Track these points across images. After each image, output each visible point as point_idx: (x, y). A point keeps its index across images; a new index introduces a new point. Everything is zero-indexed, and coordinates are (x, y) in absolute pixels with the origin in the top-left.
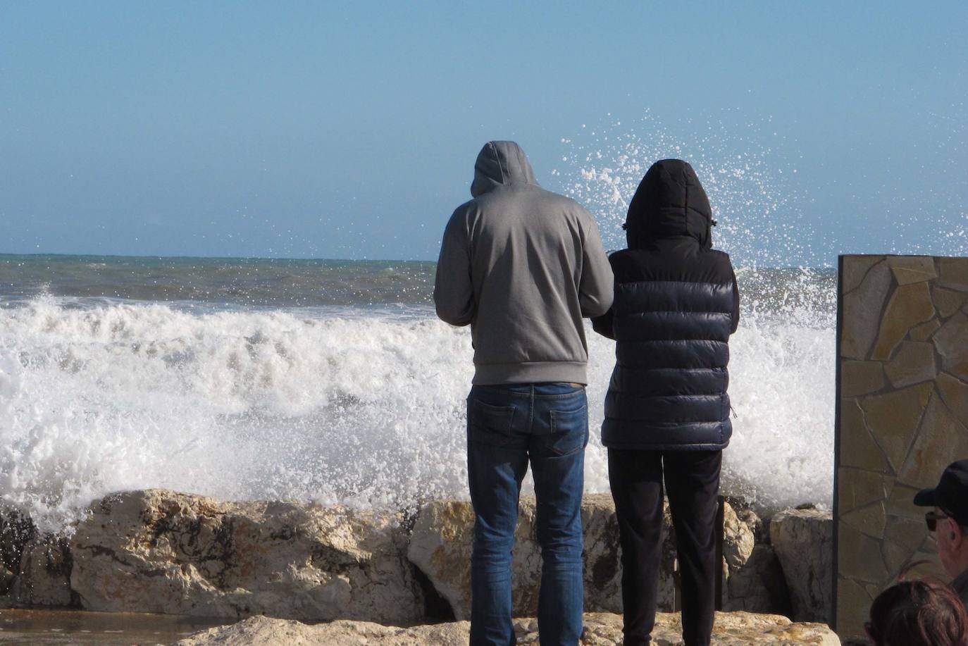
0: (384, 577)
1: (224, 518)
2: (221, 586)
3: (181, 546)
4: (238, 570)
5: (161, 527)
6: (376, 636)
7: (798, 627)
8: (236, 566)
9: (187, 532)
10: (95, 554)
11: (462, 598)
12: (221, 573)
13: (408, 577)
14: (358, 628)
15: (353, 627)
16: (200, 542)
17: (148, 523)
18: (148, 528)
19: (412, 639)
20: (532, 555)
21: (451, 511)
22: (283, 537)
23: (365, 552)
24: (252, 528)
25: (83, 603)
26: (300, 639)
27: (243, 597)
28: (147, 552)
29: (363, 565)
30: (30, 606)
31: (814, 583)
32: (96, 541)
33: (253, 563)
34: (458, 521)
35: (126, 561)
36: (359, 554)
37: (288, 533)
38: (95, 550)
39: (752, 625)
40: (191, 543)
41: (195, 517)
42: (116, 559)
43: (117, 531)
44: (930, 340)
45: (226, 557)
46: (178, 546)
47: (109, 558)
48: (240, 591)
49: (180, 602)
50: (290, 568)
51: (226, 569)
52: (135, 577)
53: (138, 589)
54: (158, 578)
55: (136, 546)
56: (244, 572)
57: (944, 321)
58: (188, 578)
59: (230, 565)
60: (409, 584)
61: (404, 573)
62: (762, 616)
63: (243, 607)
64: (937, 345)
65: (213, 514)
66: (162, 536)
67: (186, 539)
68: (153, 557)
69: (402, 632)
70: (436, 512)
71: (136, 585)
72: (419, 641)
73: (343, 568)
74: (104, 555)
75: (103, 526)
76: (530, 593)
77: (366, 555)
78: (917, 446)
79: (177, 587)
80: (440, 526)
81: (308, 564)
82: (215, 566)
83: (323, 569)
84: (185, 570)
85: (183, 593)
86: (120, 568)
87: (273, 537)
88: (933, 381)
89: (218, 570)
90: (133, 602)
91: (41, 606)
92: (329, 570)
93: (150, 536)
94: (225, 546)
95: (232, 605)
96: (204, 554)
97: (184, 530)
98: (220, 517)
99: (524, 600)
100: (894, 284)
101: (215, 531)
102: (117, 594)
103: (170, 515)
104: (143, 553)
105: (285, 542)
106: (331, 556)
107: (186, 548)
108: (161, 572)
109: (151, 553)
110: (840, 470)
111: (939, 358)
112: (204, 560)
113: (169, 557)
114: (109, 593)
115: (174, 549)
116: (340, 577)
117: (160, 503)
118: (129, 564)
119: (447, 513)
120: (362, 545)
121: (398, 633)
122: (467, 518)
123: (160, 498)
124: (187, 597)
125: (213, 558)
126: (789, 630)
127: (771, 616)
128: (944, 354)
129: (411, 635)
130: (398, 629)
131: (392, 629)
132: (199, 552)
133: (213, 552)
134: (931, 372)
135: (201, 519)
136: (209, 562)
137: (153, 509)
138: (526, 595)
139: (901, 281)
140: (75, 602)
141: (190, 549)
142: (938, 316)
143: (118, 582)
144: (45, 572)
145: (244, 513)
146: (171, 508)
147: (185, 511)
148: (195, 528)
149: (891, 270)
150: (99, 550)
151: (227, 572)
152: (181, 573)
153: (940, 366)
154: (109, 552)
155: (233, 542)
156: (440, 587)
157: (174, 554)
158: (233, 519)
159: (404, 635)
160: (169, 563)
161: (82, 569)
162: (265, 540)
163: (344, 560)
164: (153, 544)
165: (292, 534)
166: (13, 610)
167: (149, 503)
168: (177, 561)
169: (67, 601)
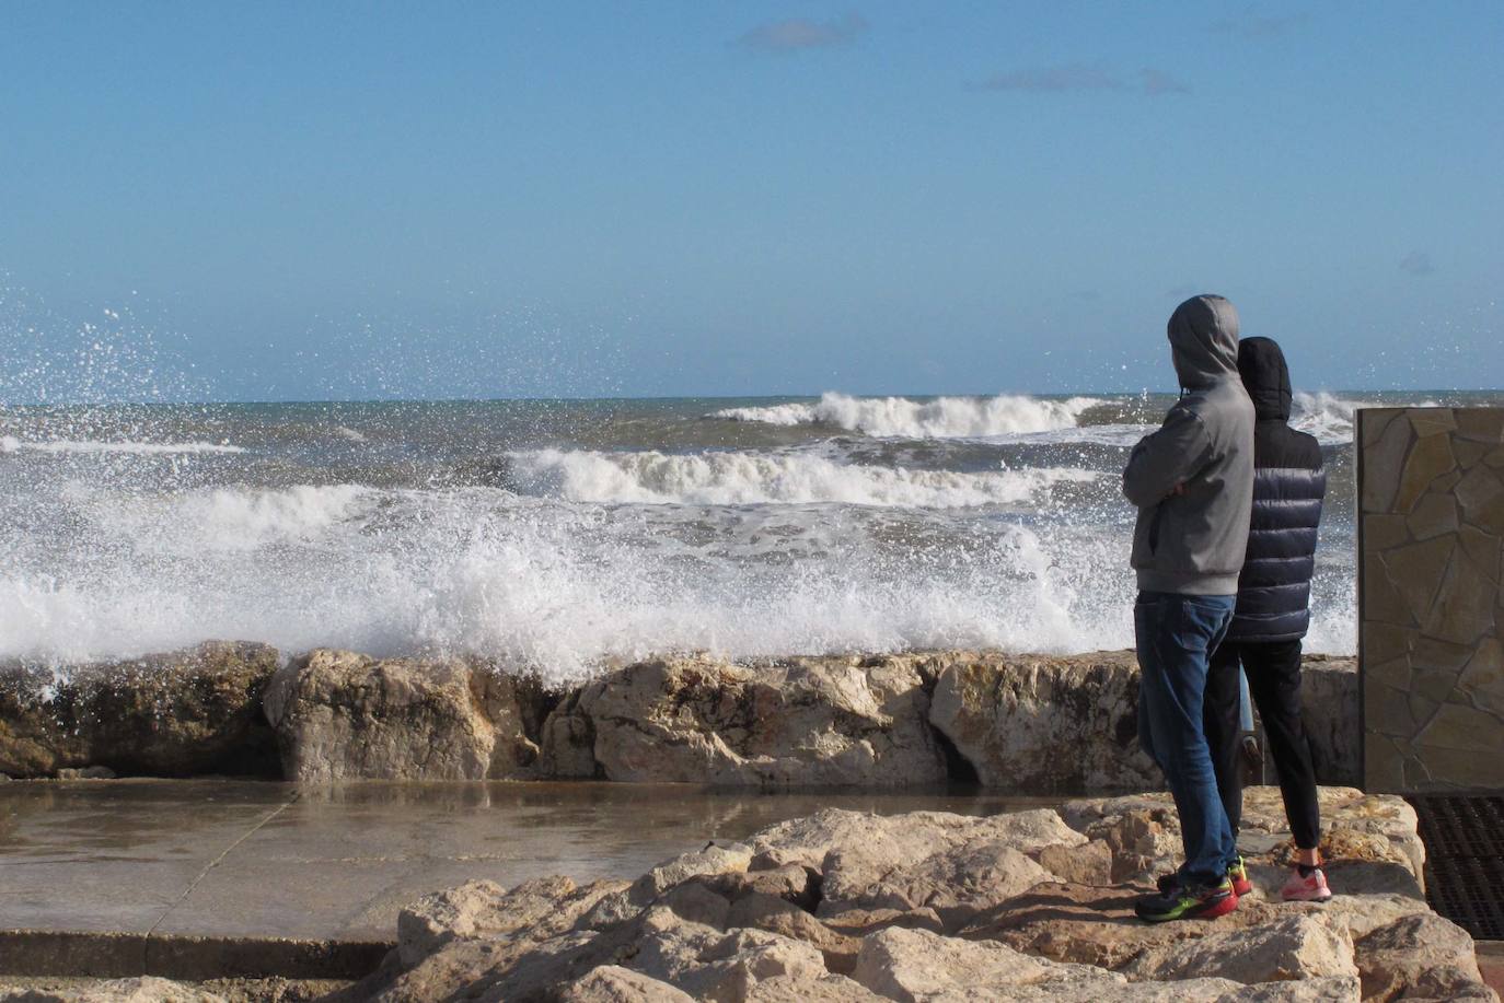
0: (906, 741)
1: (746, 687)
2: (744, 754)
3: (704, 715)
4: (760, 738)
5: (683, 697)
6: (954, 827)
7: (1373, 801)
8: (758, 733)
9: (710, 701)
10: (618, 725)
11: (985, 760)
12: (745, 741)
13: (930, 740)
14: (936, 819)
15: (931, 819)
16: (722, 710)
17: (670, 693)
18: (671, 698)
19: (992, 830)
20: (1054, 715)
21: (972, 672)
22: (805, 703)
23: (887, 717)
24: (773, 695)
25: (607, 772)
26: (880, 834)
27: (766, 765)
28: (670, 721)
29: (885, 729)
30: (554, 777)
31: (1337, 737)
32: (619, 712)
33: (776, 731)
34: (979, 684)
35: (649, 731)
36: (881, 719)
37: (810, 700)
38: (618, 721)
39: (1326, 800)
40: (713, 712)
41: (717, 685)
42: (639, 729)
43: (640, 702)
44: (1451, 492)
45: (748, 725)
46: (700, 715)
47: (632, 728)
48: (763, 759)
49: (704, 770)
50: (813, 735)
51: (749, 737)
52: (659, 747)
53: (663, 759)
54: (681, 747)
55: (659, 716)
56: (767, 739)
57: (1464, 472)
58: (711, 747)
59: (753, 733)
60: (931, 747)
61: (926, 736)
62: (1334, 790)
63: (767, 775)
64: (1459, 497)
65: (734, 682)
66: (684, 706)
67: (708, 708)
68: (676, 727)
69: (981, 822)
70: (956, 673)
71: (660, 754)
72: (999, 831)
73: (865, 733)
74: (627, 726)
75: (626, 697)
76: (1053, 753)
77: (889, 719)
78: (1441, 599)
79: (700, 755)
80: (961, 689)
81: (830, 729)
82: (738, 734)
83: (845, 734)
84: (709, 739)
85: (707, 761)
86: (644, 739)
87: (795, 703)
88: (1456, 533)
89: (741, 738)
90: (658, 771)
91: (566, 778)
92: (852, 735)
93: (672, 706)
94: (747, 714)
95: (757, 773)
96: (726, 722)
97: (706, 699)
98: (740, 686)
99: (1047, 761)
100: (1414, 436)
101: (737, 697)
102: (642, 764)
103: (692, 684)
104: (666, 723)
105: (807, 708)
106: (853, 721)
107: (709, 716)
108: (684, 741)
109: (674, 723)
110: (1365, 624)
111: (1460, 509)
112: (728, 727)
113: (692, 726)
114: (633, 763)
115: (697, 718)
116: (863, 742)
117: (681, 673)
118: (653, 735)
119: (967, 675)
120: (883, 710)
121: (977, 823)
122: (988, 680)
123: (681, 668)
124: (711, 765)
125: (735, 726)
126: (1365, 804)
127: (1342, 789)
128: (1465, 505)
129: (991, 825)
130: (976, 818)
131: (970, 819)
132: (722, 721)
133: (736, 721)
134: (1453, 523)
135: (722, 688)
136: (732, 730)
137: (675, 678)
138: (1049, 755)
139: (1421, 433)
140: (599, 772)
141: (712, 718)
142: (1459, 467)
143: (642, 752)
144: (568, 743)
145: (764, 680)
146: (692, 678)
147: (707, 680)
148: (717, 696)
149: (1411, 423)
150: (622, 721)
151: (750, 739)
152: (704, 741)
153: (1461, 519)
154: (632, 722)
155: (755, 710)
156: (963, 749)
157: (696, 723)
158: (754, 687)
159: (984, 825)
160: (692, 732)
161: (605, 739)
162: (787, 707)
163: (866, 725)
164: (675, 713)
165: (814, 701)
166: (538, 782)
167: (671, 673)
168: (700, 730)
169: (590, 771)
